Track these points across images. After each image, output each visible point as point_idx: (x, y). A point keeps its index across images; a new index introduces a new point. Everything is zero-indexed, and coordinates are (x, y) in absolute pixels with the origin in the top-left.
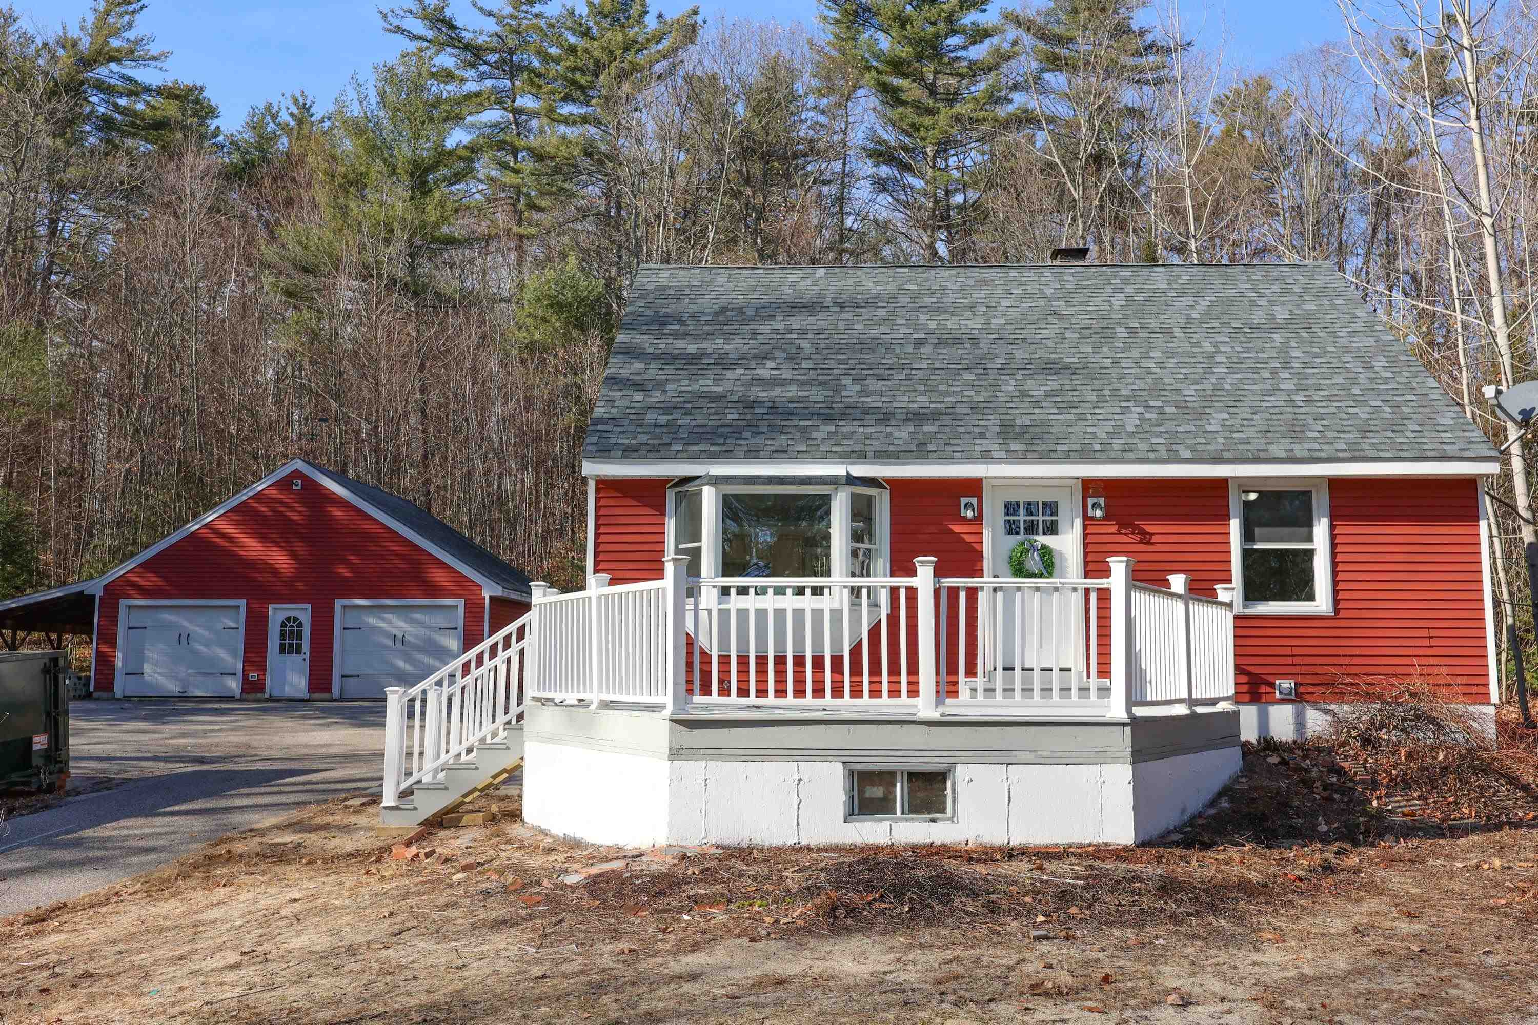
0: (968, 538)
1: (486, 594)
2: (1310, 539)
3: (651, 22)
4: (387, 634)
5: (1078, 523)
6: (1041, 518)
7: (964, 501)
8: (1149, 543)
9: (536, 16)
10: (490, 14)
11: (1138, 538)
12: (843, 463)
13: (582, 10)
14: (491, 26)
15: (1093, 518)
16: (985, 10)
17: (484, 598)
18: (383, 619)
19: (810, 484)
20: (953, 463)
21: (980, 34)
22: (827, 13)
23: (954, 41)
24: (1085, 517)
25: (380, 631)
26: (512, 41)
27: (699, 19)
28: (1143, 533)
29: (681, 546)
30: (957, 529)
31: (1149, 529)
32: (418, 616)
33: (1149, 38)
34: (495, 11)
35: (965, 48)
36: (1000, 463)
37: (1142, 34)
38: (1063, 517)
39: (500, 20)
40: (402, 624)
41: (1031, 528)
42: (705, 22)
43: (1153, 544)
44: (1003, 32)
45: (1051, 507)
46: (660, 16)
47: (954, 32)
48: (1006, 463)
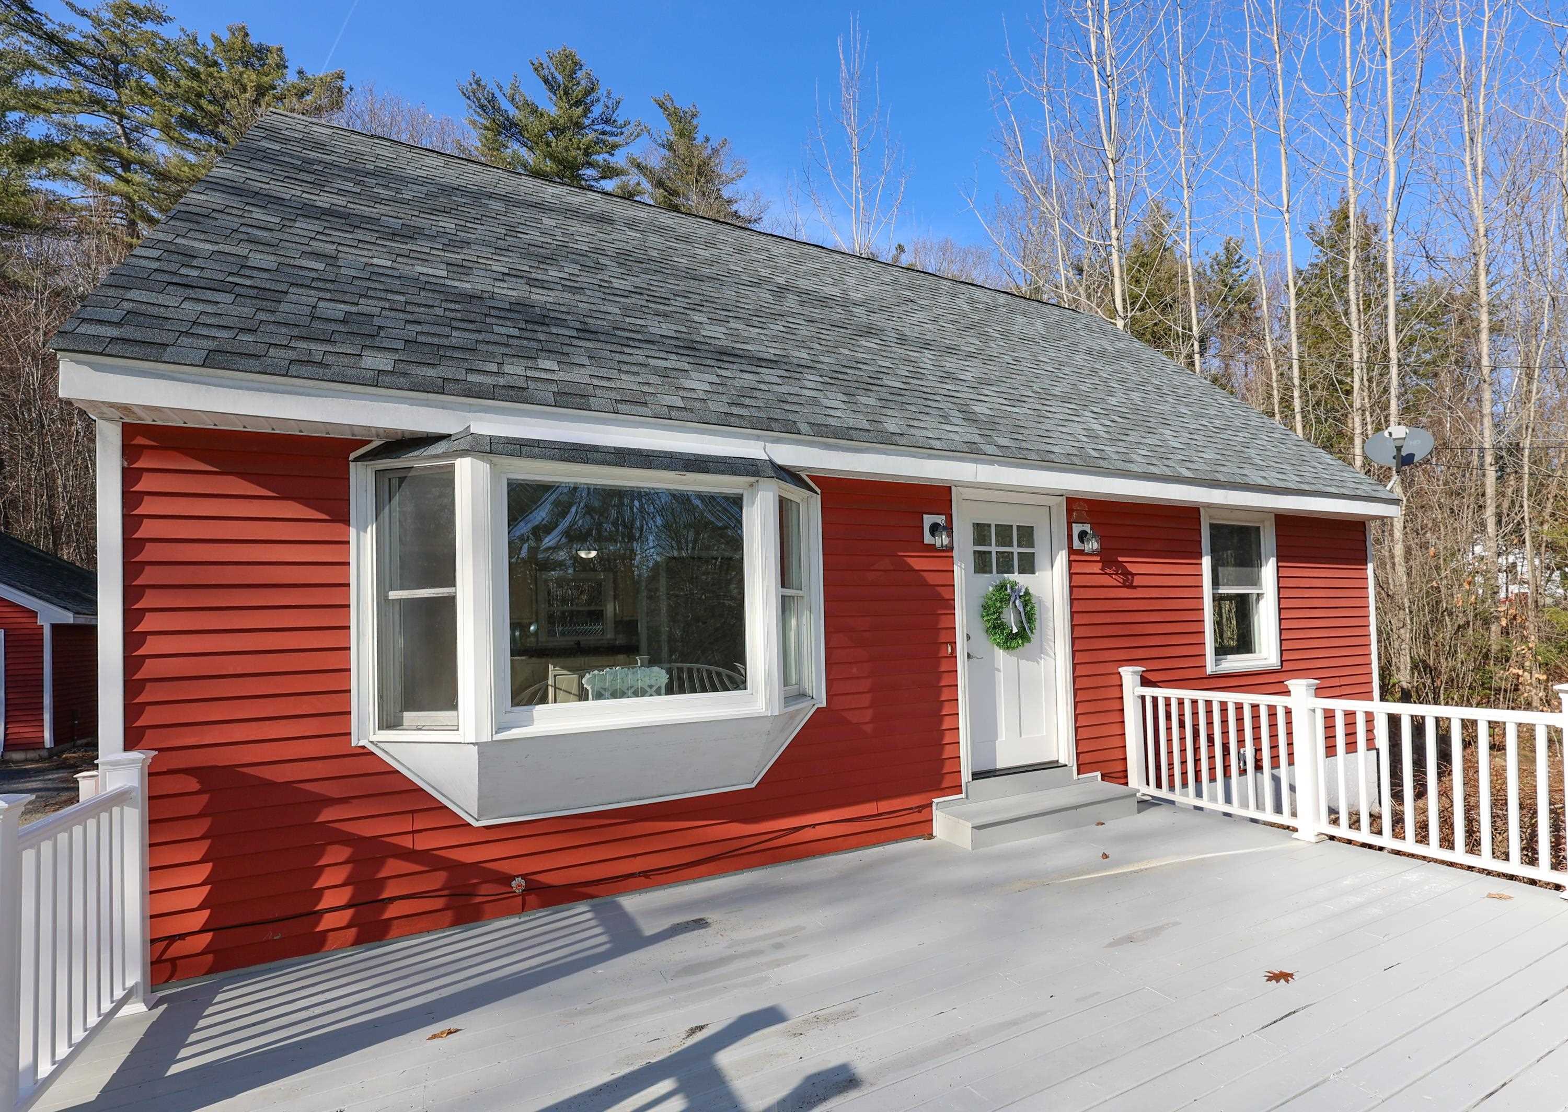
0: (932, 579)
1: (45, 622)
2: (1255, 581)
3: (291, 77)
5: (1062, 558)
6: (1016, 550)
7: (928, 520)
8: (1131, 587)
10: (83, 13)
11: (1121, 579)
12: (758, 438)
13: (205, 39)
14: (86, 26)
15: (1081, 552)
16: (613, 155)
17: (42, 627)
19: (706, 470)
20: (930, 457)
21: (609, 172)
22: (476, 117)
23: (589, 172)
24: (1071, 551)
26: (115, 49)
27: (346, 85)
28: (1126, 573)
29: (393, 595)
30: (917, 564)
31: (1132, 568)
33: (735, 207)
34: (89, 9)
35: (596, 180)
36: (992, 463)
37: (729, 202)
38: (1040, 550)
39: (98, 23)
41: (1005, 565)
42: (351, 89)
43: (1135, 587)
44: (627, 174)
45: (1027, 535)
46: (300, 72)
47: (590, 165)
48: (1001, 464)
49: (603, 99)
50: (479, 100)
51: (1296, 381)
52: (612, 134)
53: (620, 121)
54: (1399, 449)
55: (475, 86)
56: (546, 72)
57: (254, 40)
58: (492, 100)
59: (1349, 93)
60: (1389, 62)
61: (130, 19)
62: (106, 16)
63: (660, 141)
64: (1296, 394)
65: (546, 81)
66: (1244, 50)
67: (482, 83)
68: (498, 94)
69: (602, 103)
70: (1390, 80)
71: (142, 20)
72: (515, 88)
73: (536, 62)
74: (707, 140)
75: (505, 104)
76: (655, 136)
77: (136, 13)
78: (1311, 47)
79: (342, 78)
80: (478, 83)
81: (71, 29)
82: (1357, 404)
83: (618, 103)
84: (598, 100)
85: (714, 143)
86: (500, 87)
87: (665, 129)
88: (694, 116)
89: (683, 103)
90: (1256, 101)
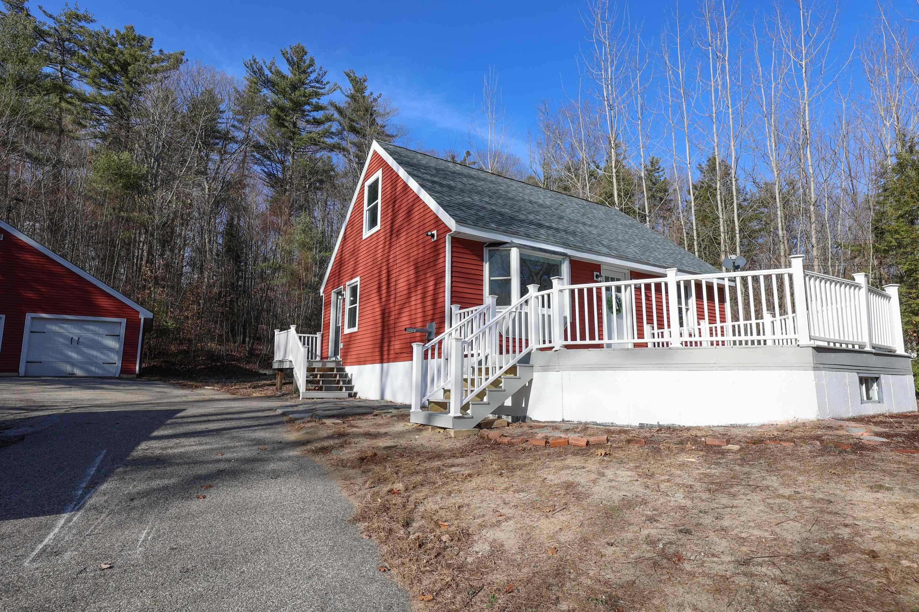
1: (142, 317)
4: (65, 337)
7: (595, 273)
9: (81, 27)
10: (51, 16)
14: (50, 23)
16: (320, 99)
17: (140, 319)
18: (61, 327)
21: (318, 108)
22: (249, 76)
23: (307, 107)
25: (60, 335)
26: (65, 35)
29: (492, 278)
32: (91, 327)
34: (55, 16)
39: (57, 21)
40: (77, 331)
44: (327, 109)
46: (161, 51)
47: (308, 104)
49: (317, 71)
50: (253, 68)
51: (695, 238)
52: (320, 88)
53: (325, 82)
54: (734, 263)
55: (252, 62)
56: (289, 55)
57: (137, 33)
58: (261, 69)
59: (714, 115)
60: (730, 110)
61: (74, 20)
62: (63, 18)
63: (346, 94)
64: (695, 243)
65: (288, 60)
66: (667, 94)
67: (257, 61)
68: (264, 67)
69: (317, 72)
70: (731, 117)
71: (80, 21)
72: (273, 64)
73: (284, 51)
74: (372, 94)
75: (267, 72)
76: (344, 91)
77: (77, 17)
78: (697, 98)
79: (183, 55)
80: (254, 61)
81: (44, 24)
82: (723, 249)
83: (325, 73)
84: (314, 71)
85: (375, 96)
86: (265, 63)
87: (348, 87)
88: (365, 81)
89: (359, 75)
90: (674, 114)
